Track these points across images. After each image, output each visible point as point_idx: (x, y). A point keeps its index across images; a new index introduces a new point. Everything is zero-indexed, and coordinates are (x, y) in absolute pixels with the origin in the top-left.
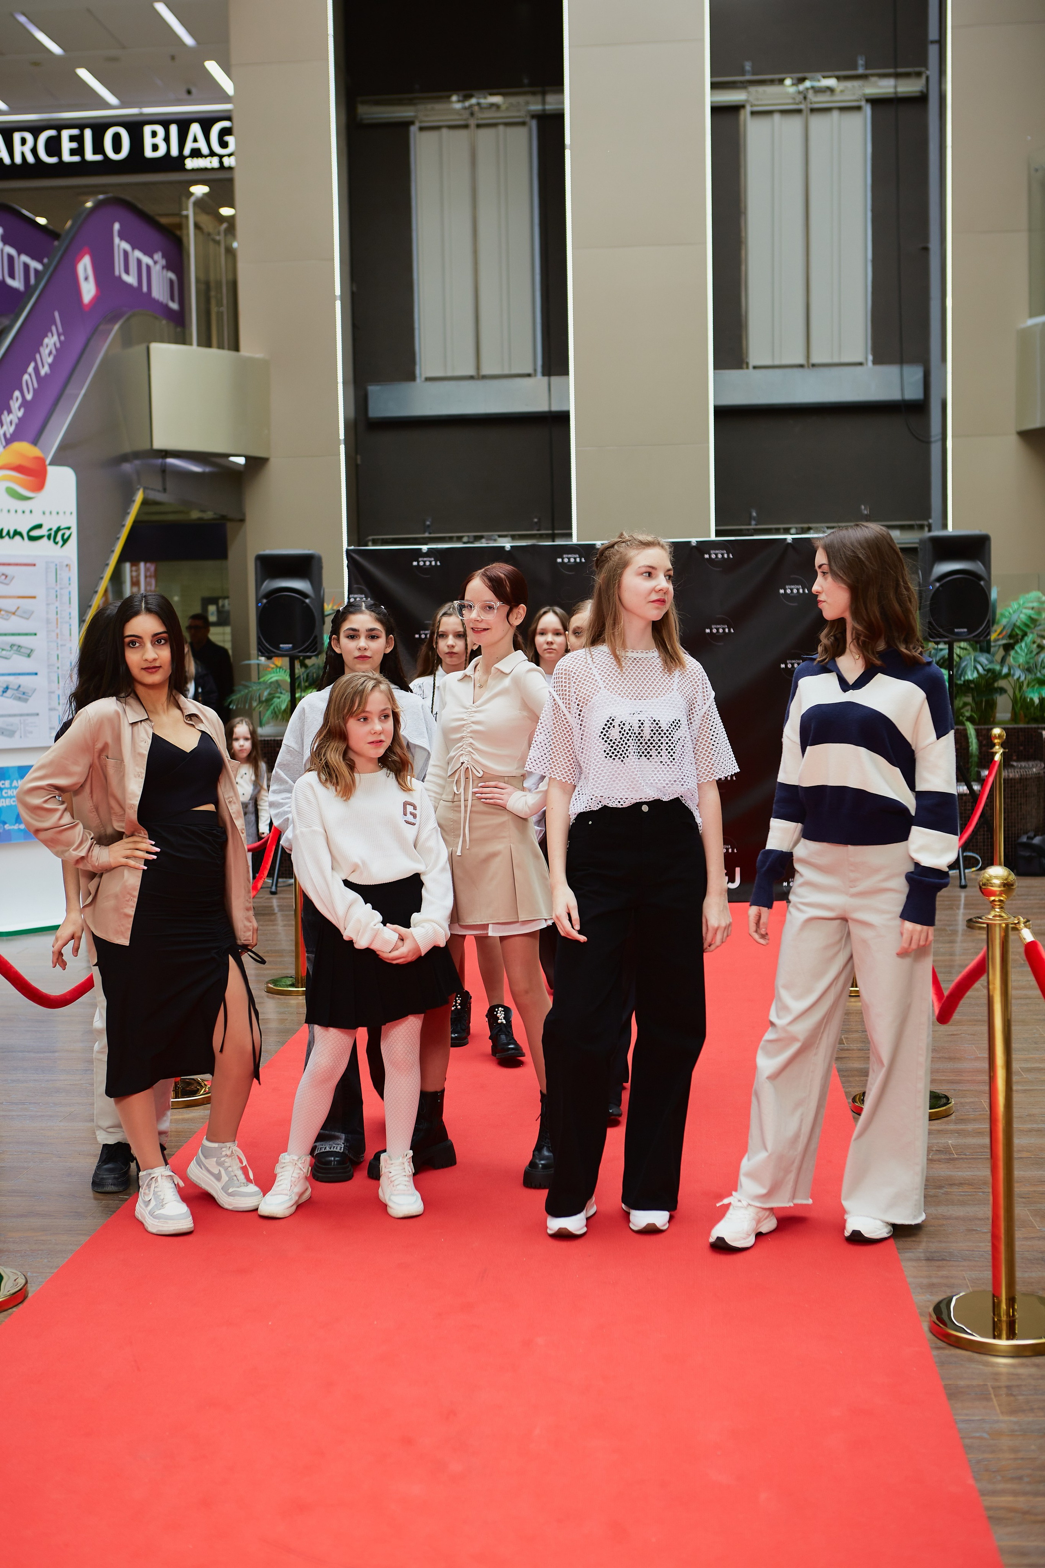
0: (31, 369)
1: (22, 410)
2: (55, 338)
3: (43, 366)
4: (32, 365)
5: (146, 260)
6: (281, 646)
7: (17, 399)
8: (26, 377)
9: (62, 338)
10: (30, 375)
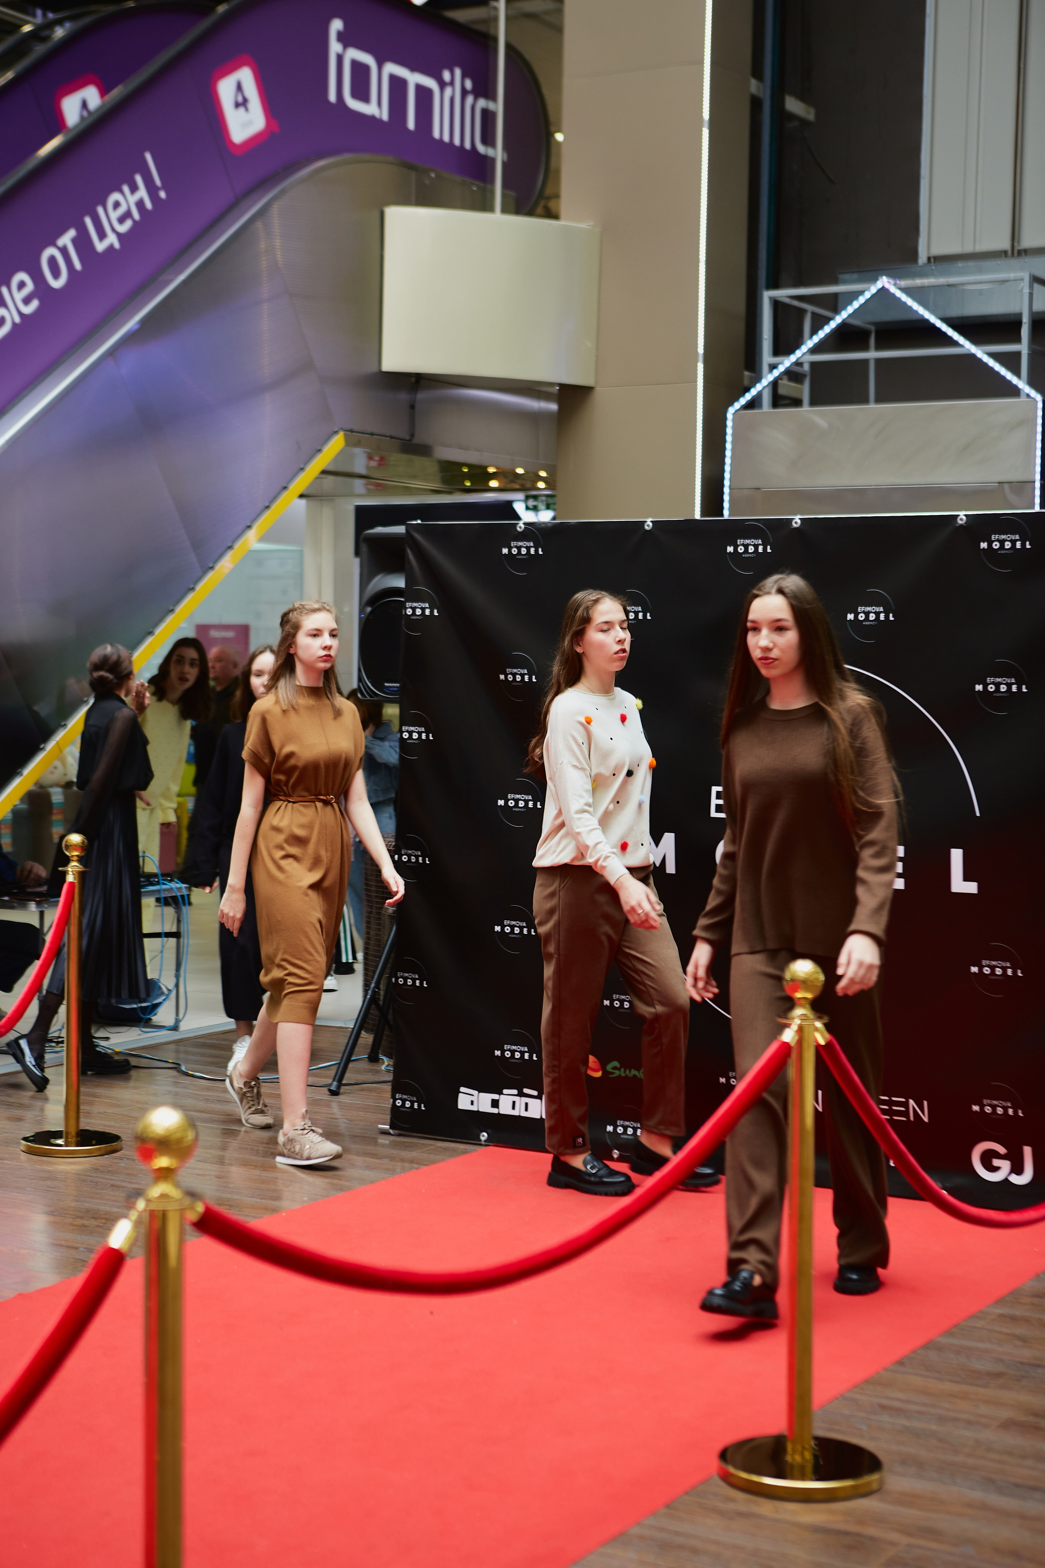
0: (67, 239)
1: (35, 304)
2: (142, 192)
3: (102, 235)
4: (72, 233)
5: (414, 79)
6: (386, 684)
7: (22, 285)
8: (50, 251)
9: (162, 195)
10: (64, 251)
